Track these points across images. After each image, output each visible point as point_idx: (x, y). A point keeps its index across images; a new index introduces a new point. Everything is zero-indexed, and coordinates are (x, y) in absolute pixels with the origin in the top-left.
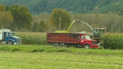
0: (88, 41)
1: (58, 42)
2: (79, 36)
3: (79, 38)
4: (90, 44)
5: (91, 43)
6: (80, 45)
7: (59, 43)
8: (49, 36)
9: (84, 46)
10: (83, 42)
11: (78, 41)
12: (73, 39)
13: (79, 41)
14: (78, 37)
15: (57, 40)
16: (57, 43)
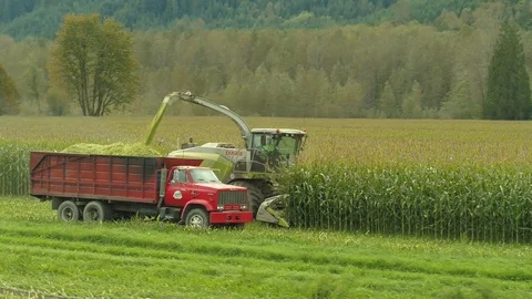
0: (203, 194)
1: (76, 195)
2: (164, 170)
3: (163, 181)
4: (210, 208)
5: (214, 204)
6: (167, 212)
7: (80, 200)
8: (37, 166)
9: (185, 217)
10: (181, 197)
11: (158, 190)
12: (139, 184)
13: (166, 190)
14: (160, 173)
15: (71, 184)
16: (74, 200)
